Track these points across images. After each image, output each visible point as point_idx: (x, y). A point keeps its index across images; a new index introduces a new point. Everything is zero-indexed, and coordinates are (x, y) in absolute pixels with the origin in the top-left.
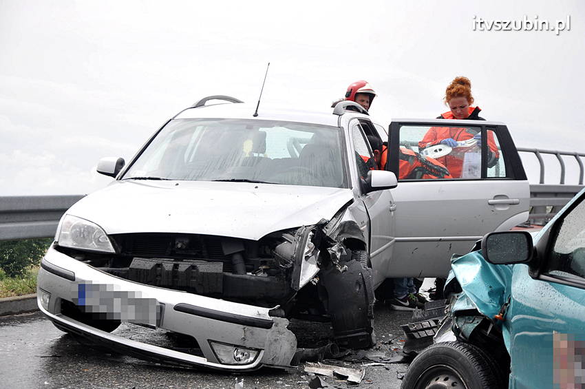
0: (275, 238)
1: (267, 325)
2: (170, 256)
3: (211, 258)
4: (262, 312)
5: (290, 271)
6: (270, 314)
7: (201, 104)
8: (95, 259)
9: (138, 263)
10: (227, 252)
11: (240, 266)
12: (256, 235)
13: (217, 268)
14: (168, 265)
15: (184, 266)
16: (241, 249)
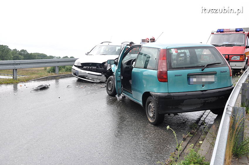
0: (104, 63)
1: (101, 76)
2: (89, 66)
3: (94, 66)
4: (100, 74)
5: (106, 68)
6: (101, 74)
7: (102, 43)
8: (79, 67)
9: (84, 67)
10: (97, 65)
11: (99, 67)
12: (101, 63)
13: (95, 68)
14: (88, 67)
15: (91, 68)
16: (99, 65)
